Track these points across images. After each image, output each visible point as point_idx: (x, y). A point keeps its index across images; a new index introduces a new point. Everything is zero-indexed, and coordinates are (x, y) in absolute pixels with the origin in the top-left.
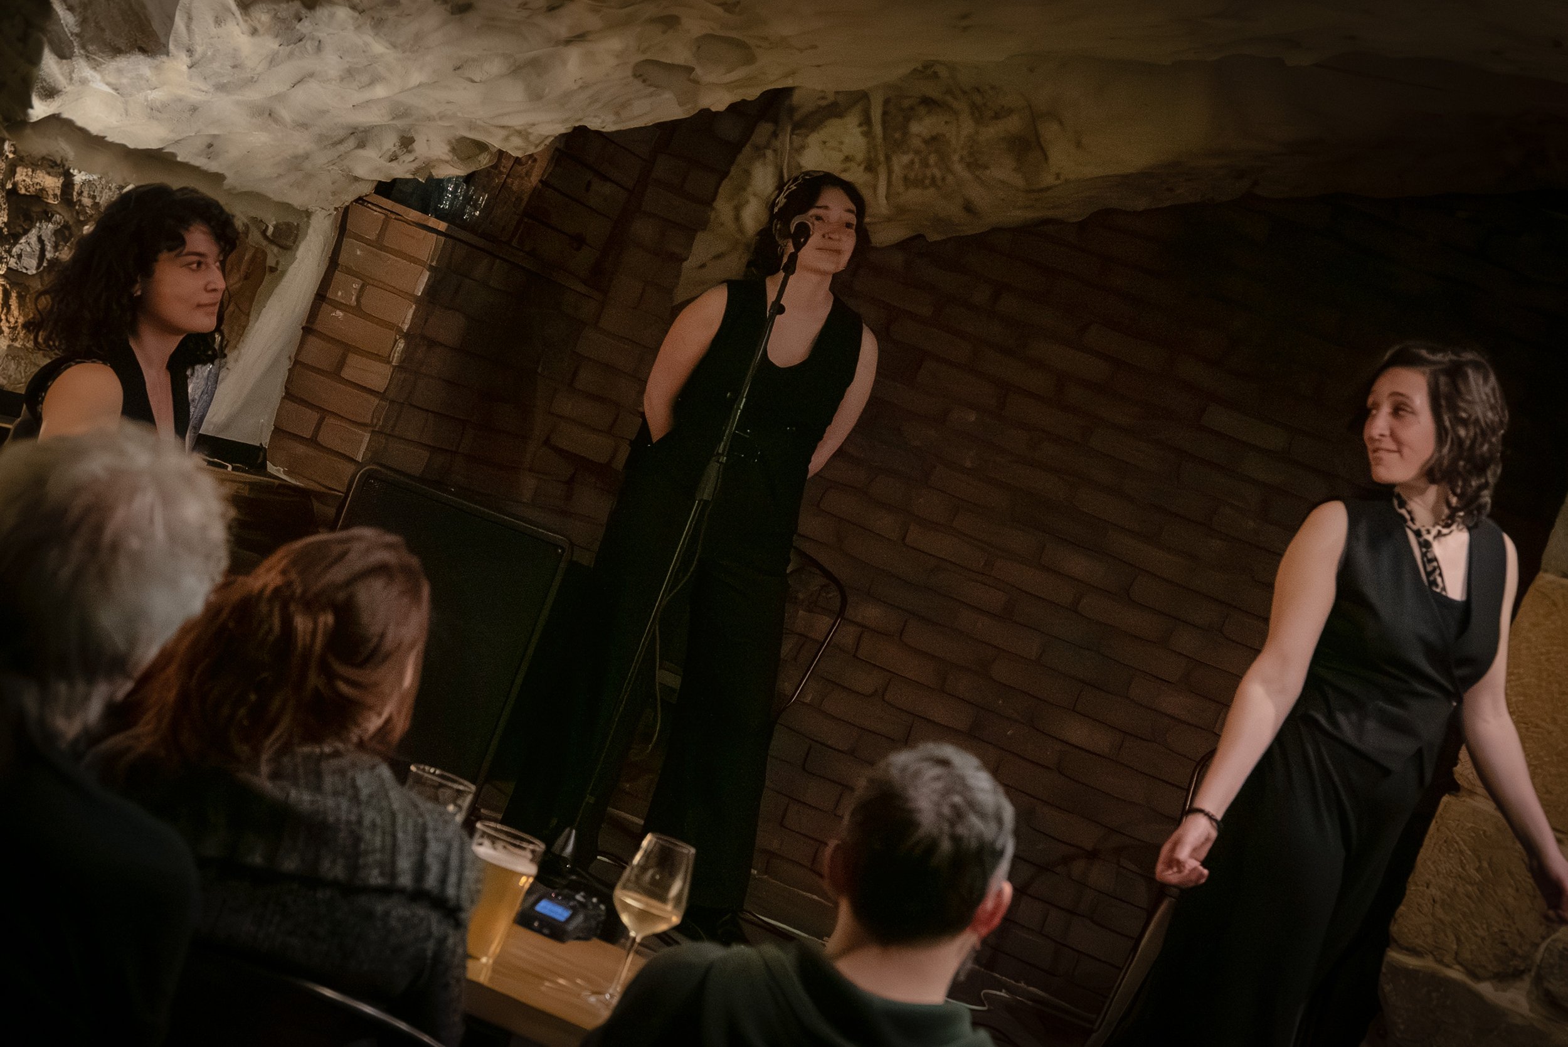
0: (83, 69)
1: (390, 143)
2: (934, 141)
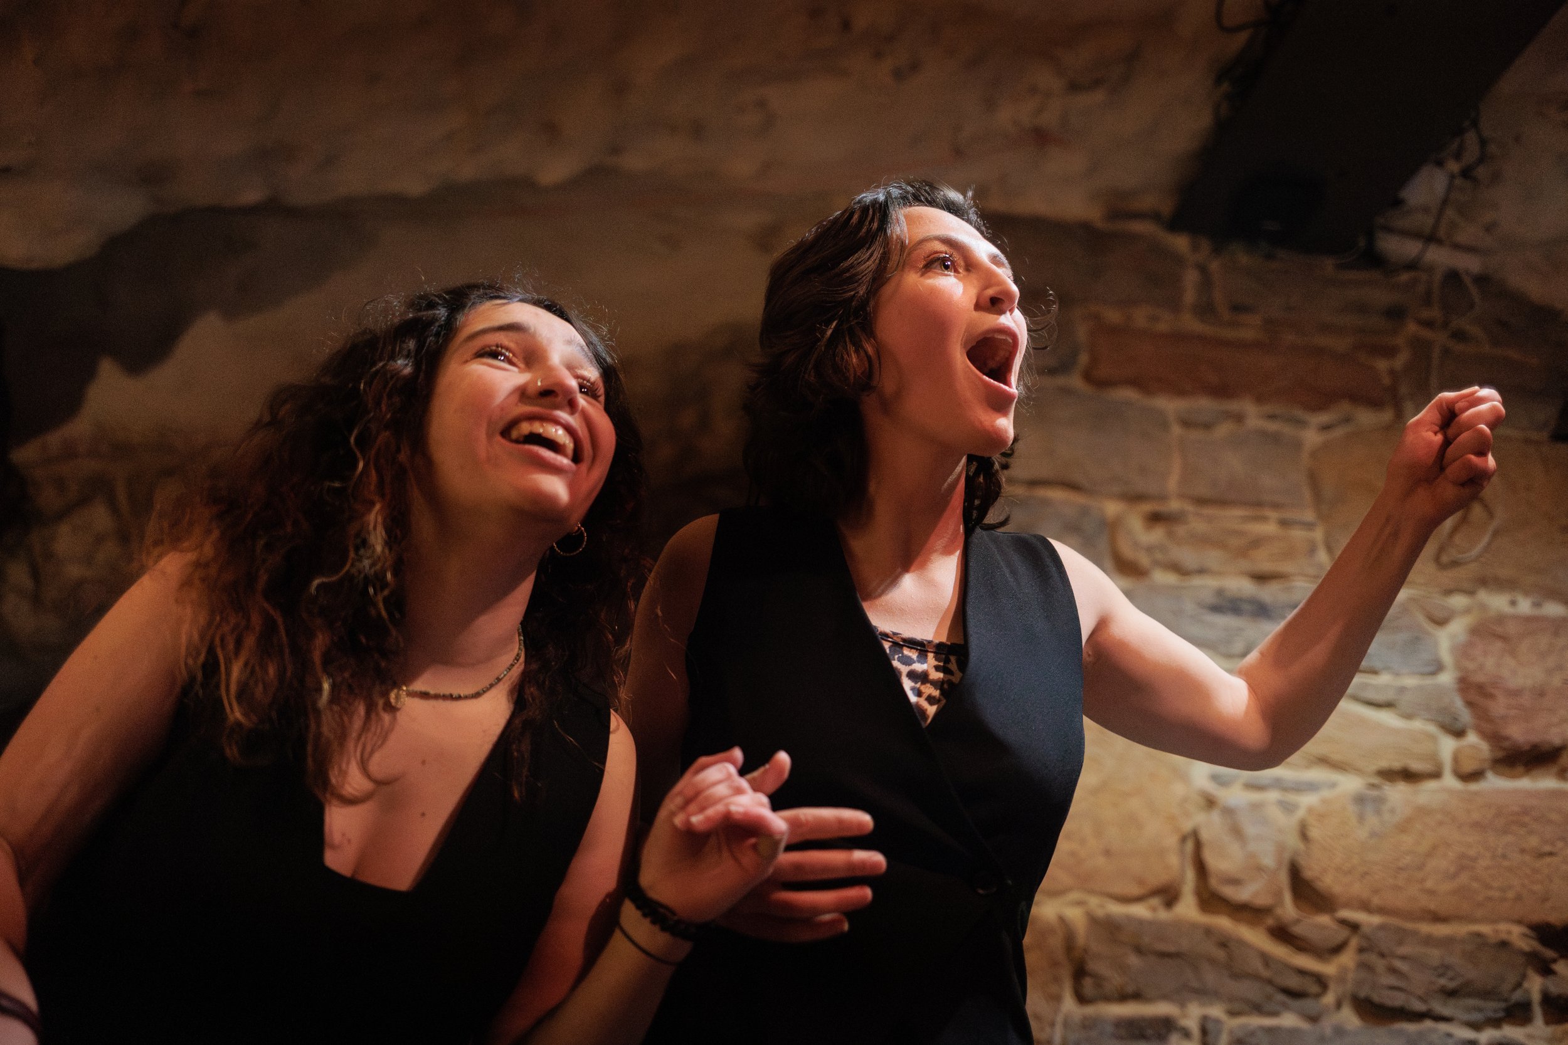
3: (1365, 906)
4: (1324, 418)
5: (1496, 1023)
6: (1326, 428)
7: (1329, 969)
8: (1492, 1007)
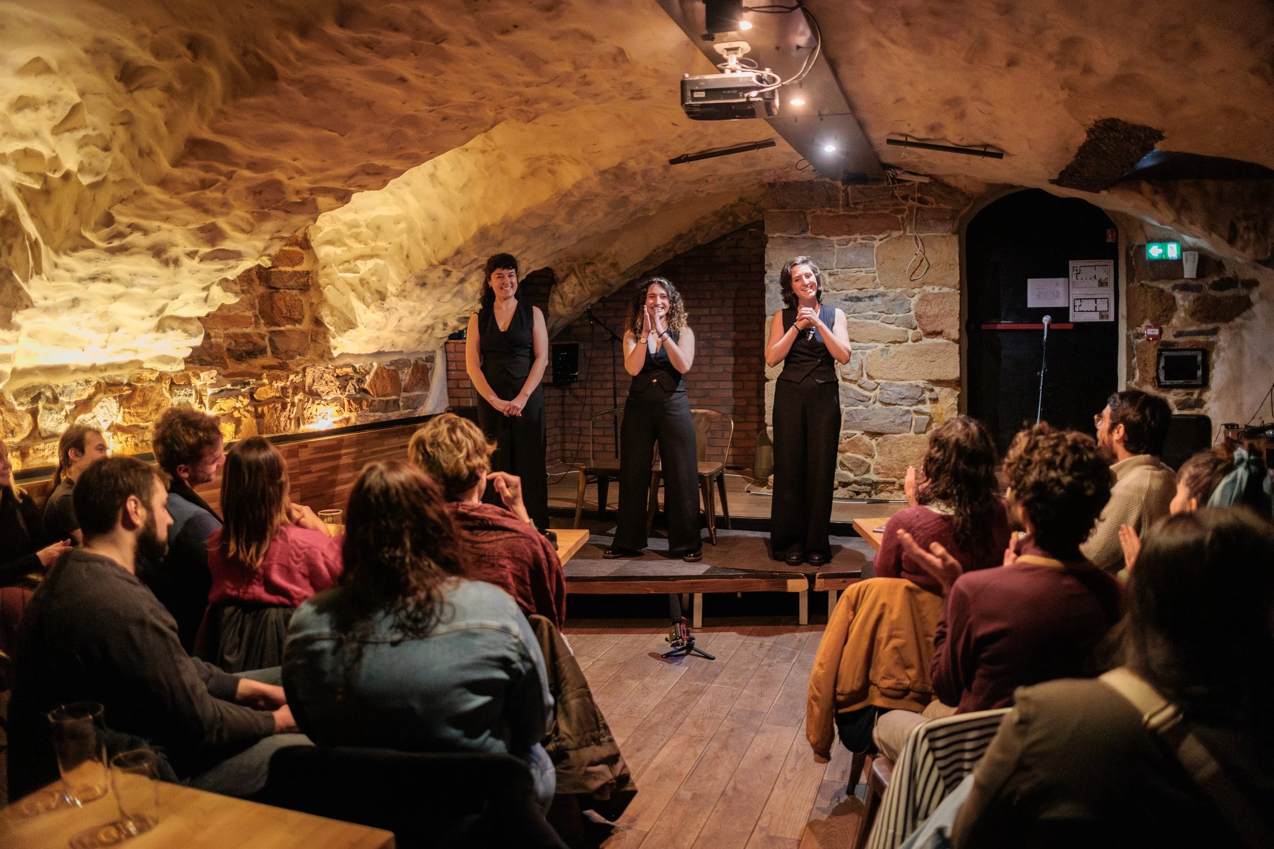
0: (339, 339)
1: (441, 326)
2: (593, 272)
3: (881, 378)
4: (881, 236)
5: (917, 404)
6: (881, 240)
7: (872, 394)
8: (914, 401)
